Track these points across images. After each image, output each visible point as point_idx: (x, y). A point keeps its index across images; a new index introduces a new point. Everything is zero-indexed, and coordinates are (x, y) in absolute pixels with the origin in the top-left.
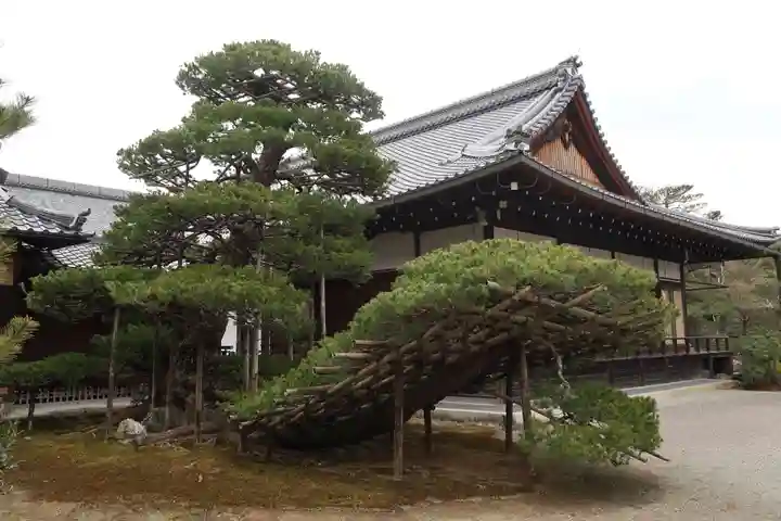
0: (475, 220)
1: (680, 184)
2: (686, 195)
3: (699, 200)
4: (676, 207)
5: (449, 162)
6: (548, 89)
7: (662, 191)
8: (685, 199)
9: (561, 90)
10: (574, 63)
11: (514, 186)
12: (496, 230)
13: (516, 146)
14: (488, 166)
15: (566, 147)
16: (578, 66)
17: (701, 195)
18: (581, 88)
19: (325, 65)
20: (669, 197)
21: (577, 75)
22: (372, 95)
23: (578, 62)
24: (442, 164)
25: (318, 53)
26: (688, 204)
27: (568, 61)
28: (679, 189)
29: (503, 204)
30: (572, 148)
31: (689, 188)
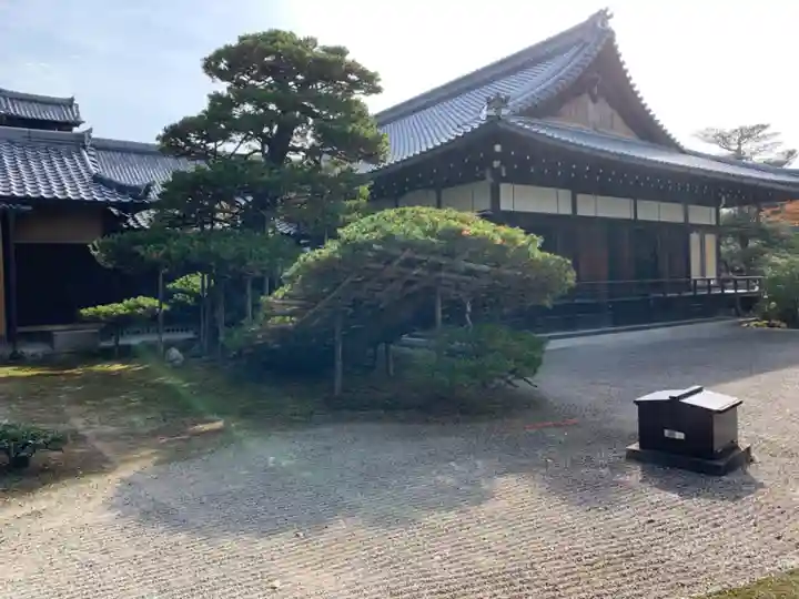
1: (754, 124)
2: (760, 134)
3: (773, 140)
4: (749, 146)
7: (735, 132)
10: (603, 16)
11: (498, 148)
15: (594, 100)
16: (609, 18)
17: (776, 134)
18: (611, 40)
20: (742, 137)
21: (607, 27)
23: (608, 13)
26: (762, 143)
28: (753, 129)
29: (497, 164)
31: (764, 127)
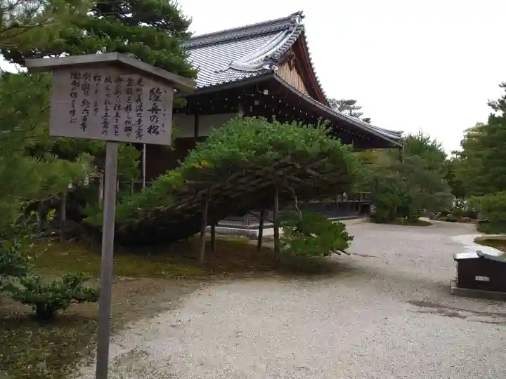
0: (236, 111)
3: (359, 111)
4: (346, 113)
5: (221, 71)
6: (283, 30)
7: (338, 102)
8: (351, 109)
9: (291, 32)
10: (300, 15)
11: (266, 92)
13: (270, 67)
14: (251, 78)
15: (291, 69)
16: (303, 17)
17: (360, 108)
18: (303, 32)
20: (342, 106)
21: (301, 23)
23: (302, 15)
24: (216, 72)
27: (297, 14)
29: (257, 103)
30: (294, 69)
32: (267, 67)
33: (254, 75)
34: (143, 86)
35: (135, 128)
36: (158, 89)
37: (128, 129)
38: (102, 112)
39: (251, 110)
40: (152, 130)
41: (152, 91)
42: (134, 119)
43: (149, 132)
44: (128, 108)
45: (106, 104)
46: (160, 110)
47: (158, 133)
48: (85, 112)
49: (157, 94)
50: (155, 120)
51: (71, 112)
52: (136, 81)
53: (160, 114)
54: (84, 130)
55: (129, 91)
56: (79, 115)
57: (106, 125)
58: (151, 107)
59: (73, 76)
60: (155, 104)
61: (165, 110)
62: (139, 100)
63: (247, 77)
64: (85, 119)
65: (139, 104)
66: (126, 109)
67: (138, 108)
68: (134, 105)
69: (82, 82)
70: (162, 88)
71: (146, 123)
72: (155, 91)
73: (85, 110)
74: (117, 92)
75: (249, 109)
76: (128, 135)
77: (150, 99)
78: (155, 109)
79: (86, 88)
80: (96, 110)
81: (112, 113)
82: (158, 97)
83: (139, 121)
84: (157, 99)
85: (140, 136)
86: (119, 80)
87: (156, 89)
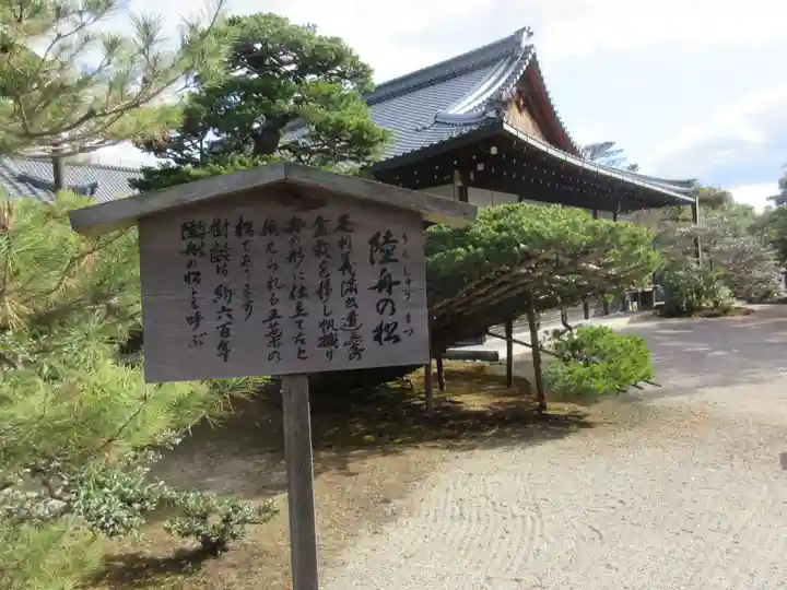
0: (451, 181)
1: (603, 142)
2: (609, 150)
3: (620, 155)
5: (424, 128)
8: (608, 154)
9: (516, 58)
10: (527, 31)
11: (494, 151)
12: (471, 190)
13: (497, 113)
14: (471, 133)
15: (520, 111)
17: (621, 150)
18: (534, 56)
19: (320, 39)
20: (594, 153)
21: (530, 43)
22: (364, 66)
23: (531, 31)
24: (417, 130)
25: (315, 26)
26: (612, 158)
27: (523, 30)
28: (603, 145)
29: (480, 167)
30: (526, 112)
31: (611, 144)
32: (492, 114)
33: (474, 128)
34: (351, 231)
35: (343, 337)
36: (388, 234)
37: (329, 341)
38: (262, 309)
39: (472, 178)
40: (385, 334)
41: (373, 242)
42: (340, 315)
43: (378, 338)
44: (324, 290)
45: (270, 287)
46: (398, 283)
47: (397, 339)
48: (224, 315)
49: (388, 247)
50: (388, 308)
51: (190, 320)
52: (334, 223)
53: (398, 293)
54: (226, 360)
55: (320, 249)
56: (210, 324)
57: (275, 337)
58: (375, 282)
59: (186, 233)
60: (384, 270)
61: (408, 282)
62: (346, 267)
63: (464, 131)
64: (225, 331)
65: (348, 277)
66: (319, 293)
67: (346, 287)
68: (337, 279)
69: (209, 241)
70: (397, 230)
71: (369, 319)
72: (381, 240)
73: (224, 309)
74: (292, 256)
75: (469, 177)
76: (330, 355)
77: (372, 262)
78: (385, 284)
79: (219, 256)
80: (248, 306)
81: (286, 309)
82: (389, 253)
83: (352, 318)
84: (388, 258)
85: (357, 352)
86: (295, 225)
87: (383, 234)
